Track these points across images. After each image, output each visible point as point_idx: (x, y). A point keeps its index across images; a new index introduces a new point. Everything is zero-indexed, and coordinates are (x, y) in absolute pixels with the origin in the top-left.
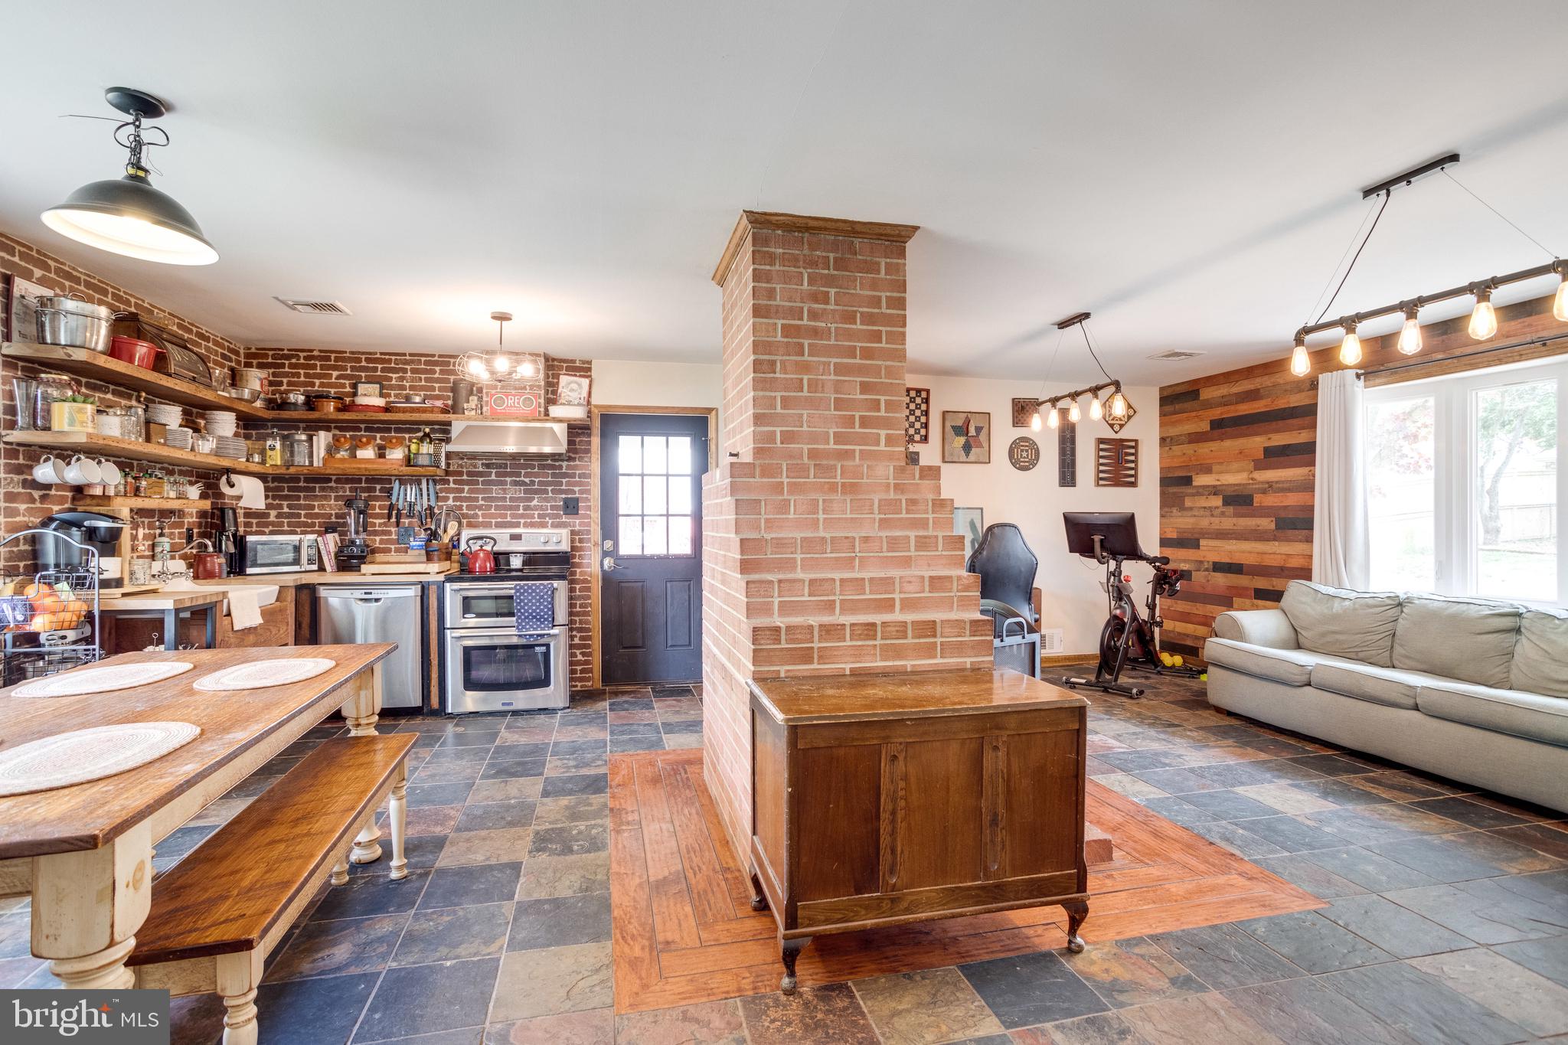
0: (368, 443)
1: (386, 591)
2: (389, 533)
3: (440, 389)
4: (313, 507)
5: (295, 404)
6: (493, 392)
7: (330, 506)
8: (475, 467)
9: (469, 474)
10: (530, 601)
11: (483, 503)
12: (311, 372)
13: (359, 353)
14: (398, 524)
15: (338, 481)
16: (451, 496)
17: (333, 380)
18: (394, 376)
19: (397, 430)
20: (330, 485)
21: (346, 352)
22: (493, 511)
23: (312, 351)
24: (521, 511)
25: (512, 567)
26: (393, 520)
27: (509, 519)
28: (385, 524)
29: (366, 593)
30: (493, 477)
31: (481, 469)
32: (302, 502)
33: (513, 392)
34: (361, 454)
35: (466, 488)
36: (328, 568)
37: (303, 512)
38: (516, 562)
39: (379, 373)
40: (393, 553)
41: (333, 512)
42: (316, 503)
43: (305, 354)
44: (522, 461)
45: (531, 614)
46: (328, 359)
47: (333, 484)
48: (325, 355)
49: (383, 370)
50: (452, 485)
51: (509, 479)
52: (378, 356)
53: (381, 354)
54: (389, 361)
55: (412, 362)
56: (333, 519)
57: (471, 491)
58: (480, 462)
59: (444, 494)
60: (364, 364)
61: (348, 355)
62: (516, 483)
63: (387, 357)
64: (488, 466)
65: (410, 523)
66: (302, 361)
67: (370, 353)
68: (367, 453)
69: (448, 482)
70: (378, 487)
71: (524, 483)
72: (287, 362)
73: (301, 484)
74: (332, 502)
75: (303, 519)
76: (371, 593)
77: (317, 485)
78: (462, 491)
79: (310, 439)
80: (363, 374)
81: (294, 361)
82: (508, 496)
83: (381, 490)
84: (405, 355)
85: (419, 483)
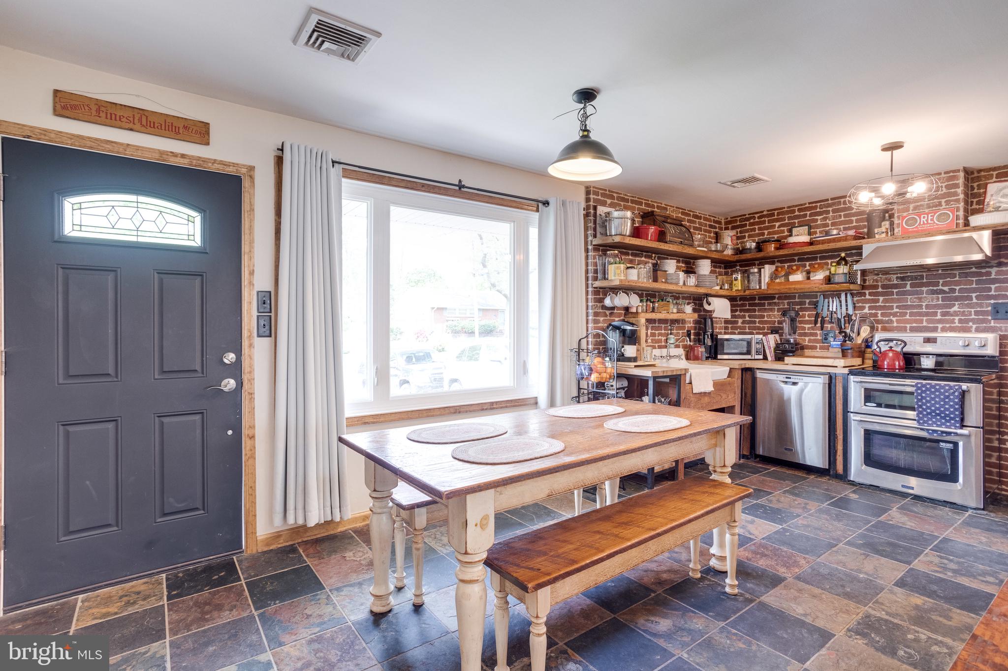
0: (798, 269)
1: (801, 378)
2: (816, 335)
3: (857, 221)
4: (763, 317)
5: (750, 249)
6: (905, 214)
7: (774, 316)
8: (890, 280)
9: (883, 287)
10: (933, 399)
11: (898, 310)
12: (762, 226)
13: (794, 206)
14: (822, 328)
15: (779, 298)
16: (867, 306)
17: (776, 229)
18: (819, 218)
19: (822, 258)
20: (774, 301)
21: (784, 208)
22: (908, 317)
23: (762, 212)
24: (939, 317)
25: (923, 367)
26: (819, 325)
27: (925, 324)
28: (812, 328)
29: (787, 378)
30: (908, 288)
31: (895, 282)
32: (757, 313)
33: (927, 211)
34: (792, 278)
35: (881, 298)
36: (769, 358)
37: (757, 320)
38: (928, 363)
39: (808, 218)
40: (818, 350)
41: (776, 320)
42: (765, 314)
43: (758, 215)
44: (940, 272)
45: (934, 411)
46: (773, 215)
47: (776, 301)
48: (771, 213)
49: (811, 215)
50: (868, 297)
51: (925, 289)
52: (807, 205)
53: (809, 203)
54: (816, 207)
55: (833, 204)
56: (776, 325)
57: (885, 301)
58: (895, 276)
59: (860, 304)
60: (797, 213)
61: (786, 209)
62: (933, 292)
63: (814, 205)
64: (903, 279)
65: (832, 327)
66: (757, 220)
67: (801, 205)
68: (797, 277)
69: (864, 295)
70: (807, 301)
71: (943, 292)
72: (748, 223)
73: (757, 301)
74: (776, 313)
75: (757, 325)
76: (790, 378)
77: (766, 302)
78: (878, 301)
79: (760, 272)
80: (796, 221)
81: (752, 221)
82: (924, 304)
83: (810, 303)
84: (827, 200)
85: (839, 297)
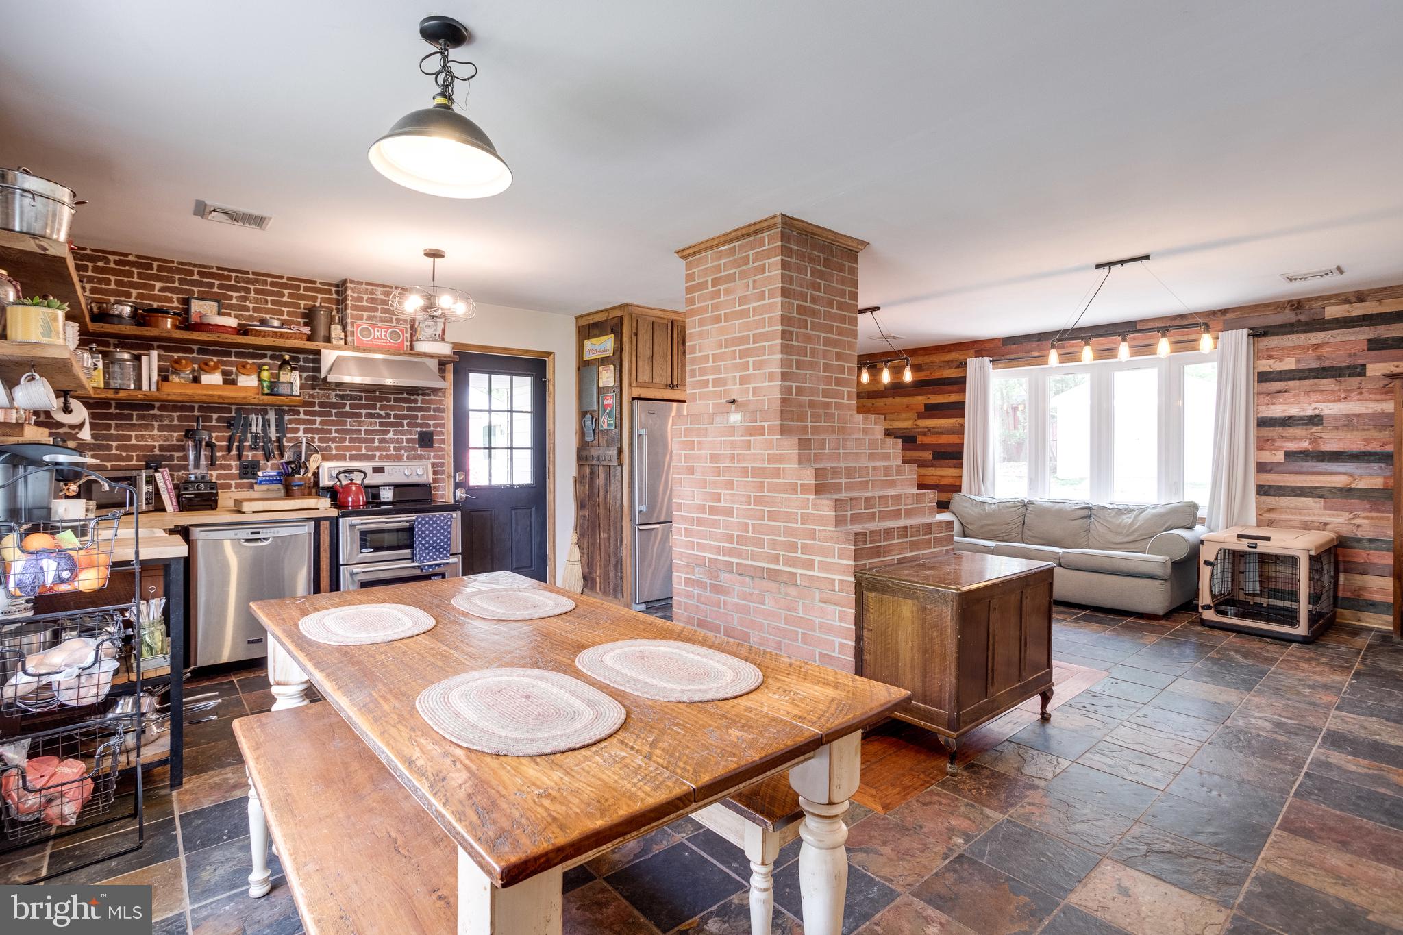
0: (216, 367)
1: (276, 529)
2: (229, 467)
3: (289, 313)
4: (131, 438)
5: (119, 316)
6: (359, 322)
7: (153, 438)
8: (328, 397)
9: (322, 405)
10: (431, 532)
11: (337, 435)
12: (126, 279)
13: (190, 264)
14: (240, 457)
15: (161, 408)
16: (302, 427)
17: (156, 292)
18: (234, 294)
19: (238, 355)
20: (152, 412)
21: (173, 262)
22: (347, 443)
23: (127, 255)
24: (377, 444)
25: (382, 500)
26: (234, 452)
27: (364, 452)
28: (224, 458)
29: (252, 533)
30: (347, 409)
31: (334, 400)
32: (113, 431)
33: (380, 324)
34: (206, 379)
35: (318, 419)
36: (169, 507)
37: (114, 444)
38: (387, 495)
39: (216, 290)
40: (233, 489)
41: (156, 444)
42: (133, 434)
43: (117, 258)
44: (377, 394)
45: (431, 545)
46: (150, 267)
47: (155, 412)
48: (144, 263)
49: (220, 287)
50: (302, 416)
51: (363, 412)
52: (214, 270)
53: (218, 268)
54: (229, 278)
55: (257, 281)
56: (157, 452)
57: (322, 423)
58: (334, 393)
59: (293, 426)
60: (196, 277)
61: (175, 265)
62: (370, 416)
63: (226, 273)
64: (342, 397)
65: (254, 456)
66: (112, 265)
67: (205, 267)
68: (213, 379)
69: (298, 413)
70: (215, 416)
71: (379, 416)
72: (90, 265)
73: (112, 410)
74: (155, 432)
75: (114, 452)
76: (258, 533)
77: (135, 413)
78: (314, 422)
79: (137, 358)
80: (196, 289)
81: (100, 264)
82: (363, 429)
83: (218, 420)
84: (247, 273)
85: (264, 412)
